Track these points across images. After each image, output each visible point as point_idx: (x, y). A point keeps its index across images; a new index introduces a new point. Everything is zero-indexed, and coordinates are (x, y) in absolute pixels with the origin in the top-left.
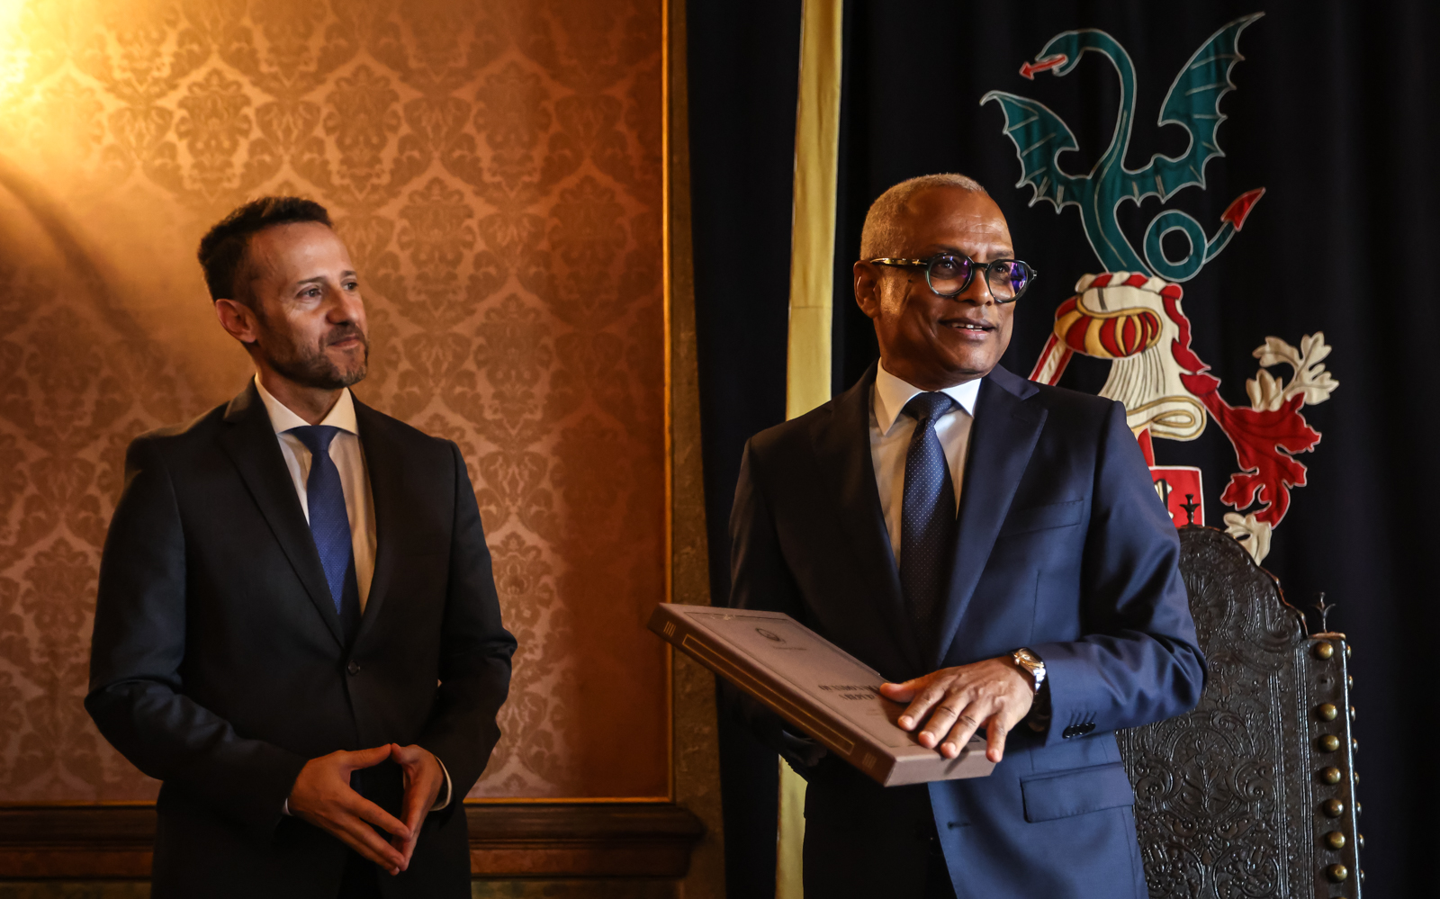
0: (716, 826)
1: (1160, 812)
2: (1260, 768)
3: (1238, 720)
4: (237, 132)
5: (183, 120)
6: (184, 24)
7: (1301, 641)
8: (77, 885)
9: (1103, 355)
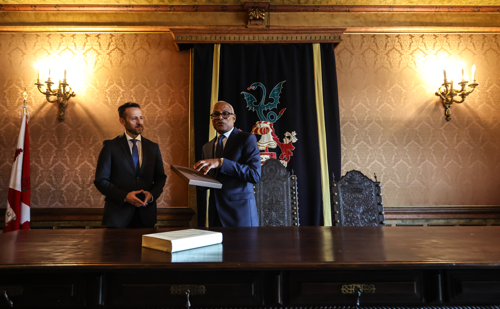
0: (196, 212)
1: (267, 204)
2: (283, 197)
3: (279, 189)
4: (118, 96)
5: (109, 94)
6: (110, 78)
7: (289, 177)
8: (86, 222)
9: (260, 134)
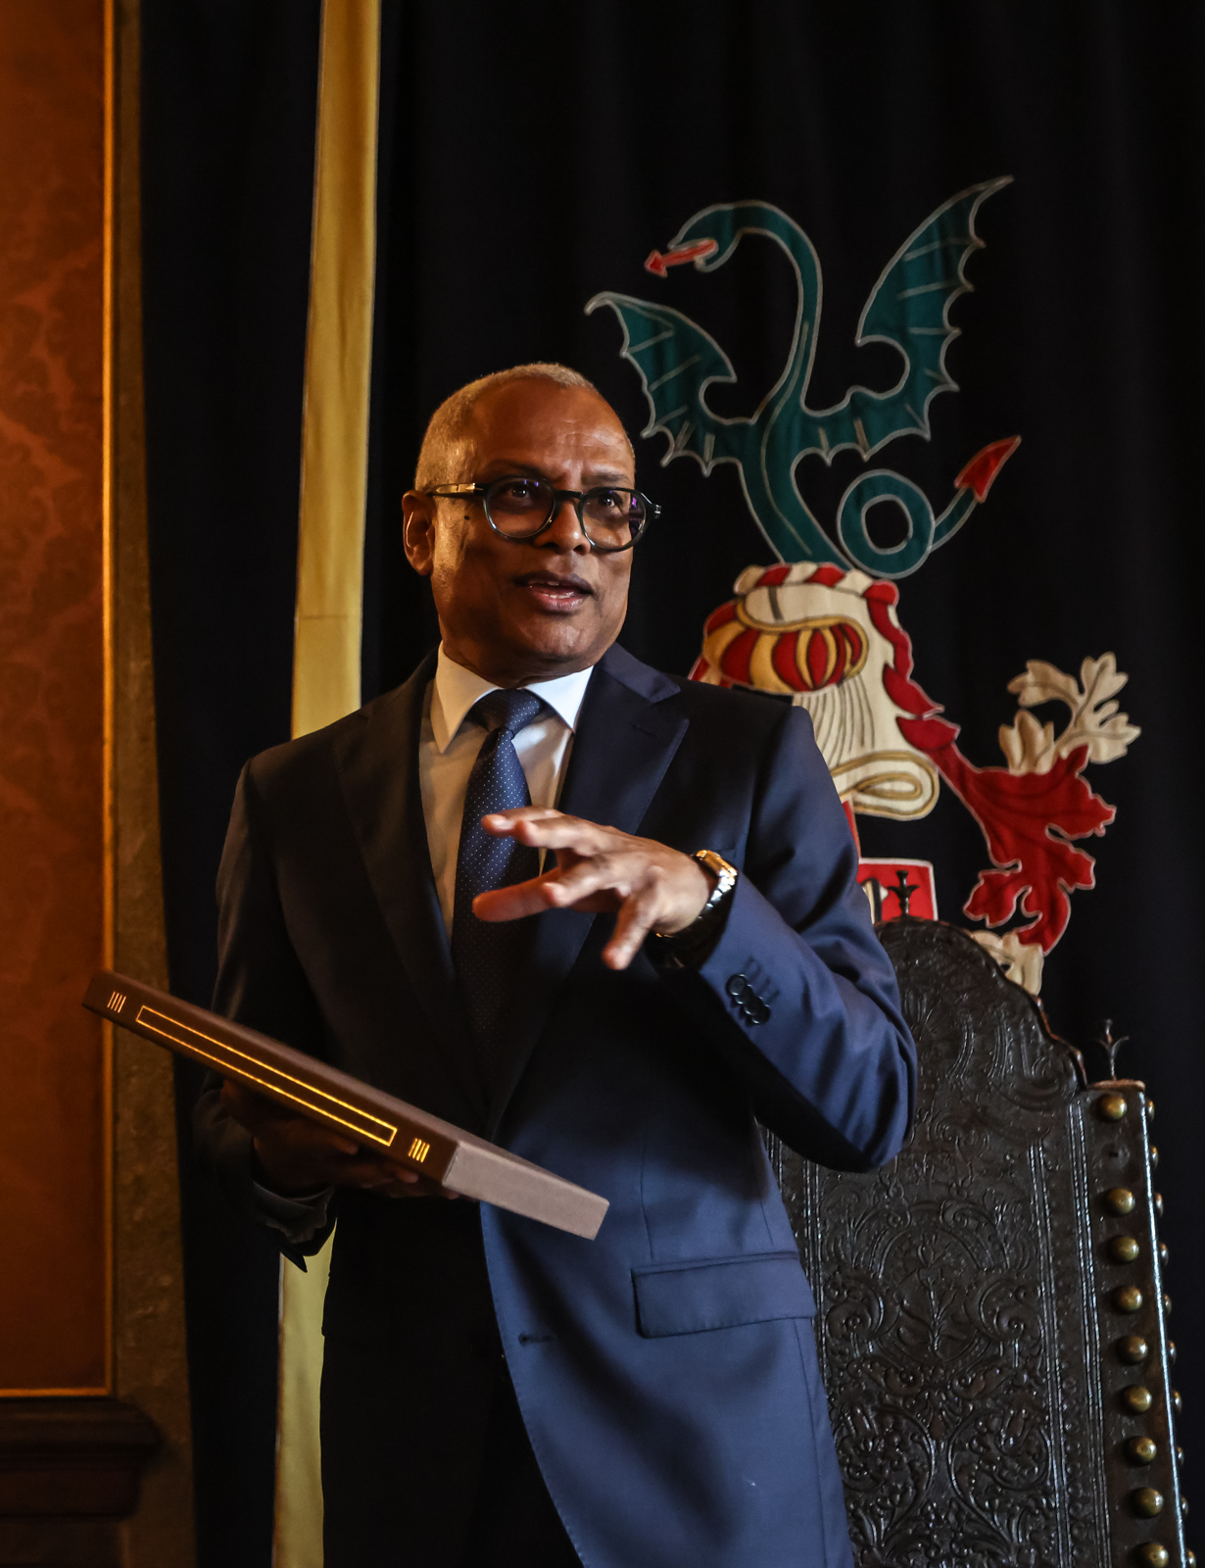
0: (180, 1434)
1: (865, 1357)
2: (1019, 1290)
3: (983, 1214)
7: (1078, 1093)
9: (778, 688)
